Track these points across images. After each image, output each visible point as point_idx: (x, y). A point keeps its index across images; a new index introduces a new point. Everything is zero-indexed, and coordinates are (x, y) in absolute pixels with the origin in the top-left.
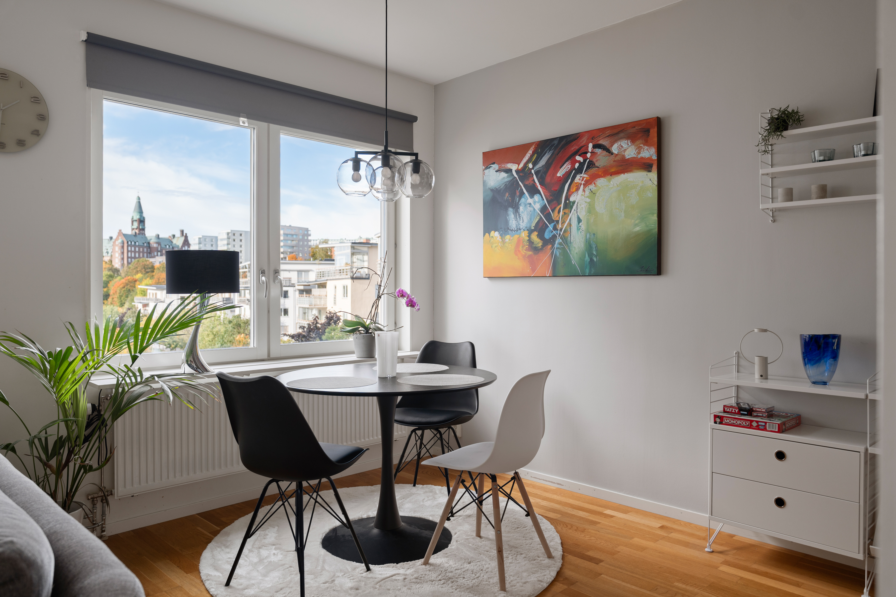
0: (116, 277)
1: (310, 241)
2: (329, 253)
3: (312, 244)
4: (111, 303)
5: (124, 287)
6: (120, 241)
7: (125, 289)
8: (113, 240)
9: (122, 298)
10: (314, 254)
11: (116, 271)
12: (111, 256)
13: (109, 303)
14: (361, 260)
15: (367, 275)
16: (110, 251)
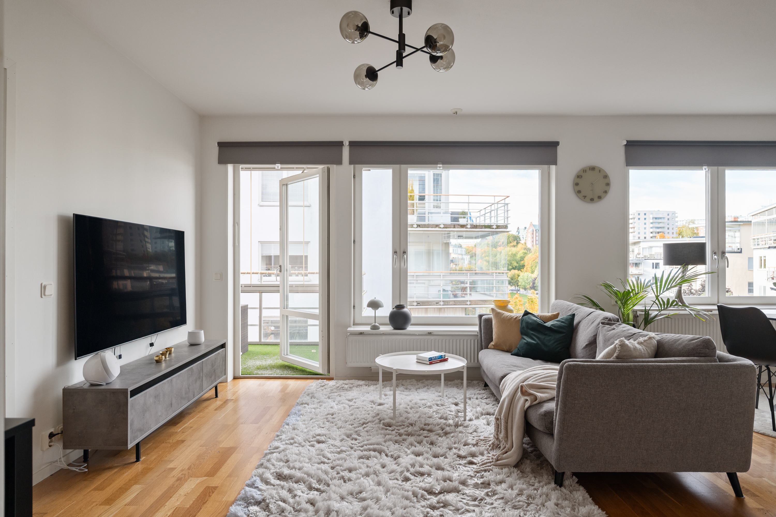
0: (529, 254)
1: (677, 222)
2: (695, 231)
3: (679, 225)
4: (526, 271)
5: (534, 261)
6: (531, 229)
7: (534, 262)
8: (526, 229)
9: (533, 268)
10: (681, 233)
11: (529, 250)
12: (526, 240)
13: (525, 271)
14: (732, 237)
15: (739, 249)
16: (525, 237)
